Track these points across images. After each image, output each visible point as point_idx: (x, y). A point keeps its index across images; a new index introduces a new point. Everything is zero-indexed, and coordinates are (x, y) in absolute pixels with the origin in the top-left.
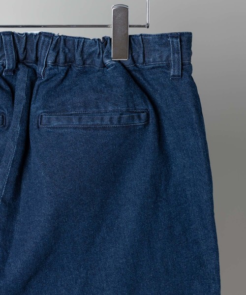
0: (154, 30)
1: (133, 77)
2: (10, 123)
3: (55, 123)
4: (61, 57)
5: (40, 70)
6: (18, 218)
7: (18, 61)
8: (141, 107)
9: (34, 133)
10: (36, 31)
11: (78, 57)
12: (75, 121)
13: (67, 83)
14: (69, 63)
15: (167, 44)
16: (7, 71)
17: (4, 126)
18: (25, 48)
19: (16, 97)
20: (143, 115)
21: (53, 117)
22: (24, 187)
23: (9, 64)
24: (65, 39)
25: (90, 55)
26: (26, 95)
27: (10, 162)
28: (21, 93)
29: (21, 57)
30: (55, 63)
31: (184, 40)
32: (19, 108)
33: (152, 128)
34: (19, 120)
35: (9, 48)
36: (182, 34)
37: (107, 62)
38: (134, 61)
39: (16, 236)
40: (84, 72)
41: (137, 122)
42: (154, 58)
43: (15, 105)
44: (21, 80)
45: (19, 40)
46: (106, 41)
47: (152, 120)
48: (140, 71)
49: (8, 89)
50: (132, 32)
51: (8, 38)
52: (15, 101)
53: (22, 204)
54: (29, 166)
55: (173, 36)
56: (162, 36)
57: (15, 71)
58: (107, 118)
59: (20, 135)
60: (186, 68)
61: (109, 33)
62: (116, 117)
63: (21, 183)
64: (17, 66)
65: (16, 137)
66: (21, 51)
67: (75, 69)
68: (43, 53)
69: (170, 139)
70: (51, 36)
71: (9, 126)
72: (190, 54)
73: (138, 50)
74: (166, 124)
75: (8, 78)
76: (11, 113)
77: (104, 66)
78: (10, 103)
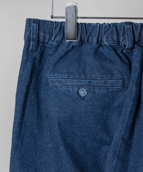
2: (128, 85)
6: (132, 151)
7: (134, 43)
16: (126, 49)
17: (124, 87)
18: (140, 34)
19: (132, 67)
22: (136, 129)
23: (129, 45)
26: (140, 66)
27: (128, 113)
28: (136, 65)
29: (137, 40)
32: (135, 75)
34: (135, 83)
35: (129, 33)
39: (131, 164)
43: (132, 73)
45: (136, 28)
49: (127, 61)
51: (129, 26)
52: (132, 70)
53: (134, 141)
54: (140, 116)
57: (132, 49)
59: (135, 94)
63: (134, 127)
64: (133, 46)
65: (133, 96)
66: (137, 35)
71: (127, 87)
75: (127, 54)
76: (129, 79)
78: (129, 71)
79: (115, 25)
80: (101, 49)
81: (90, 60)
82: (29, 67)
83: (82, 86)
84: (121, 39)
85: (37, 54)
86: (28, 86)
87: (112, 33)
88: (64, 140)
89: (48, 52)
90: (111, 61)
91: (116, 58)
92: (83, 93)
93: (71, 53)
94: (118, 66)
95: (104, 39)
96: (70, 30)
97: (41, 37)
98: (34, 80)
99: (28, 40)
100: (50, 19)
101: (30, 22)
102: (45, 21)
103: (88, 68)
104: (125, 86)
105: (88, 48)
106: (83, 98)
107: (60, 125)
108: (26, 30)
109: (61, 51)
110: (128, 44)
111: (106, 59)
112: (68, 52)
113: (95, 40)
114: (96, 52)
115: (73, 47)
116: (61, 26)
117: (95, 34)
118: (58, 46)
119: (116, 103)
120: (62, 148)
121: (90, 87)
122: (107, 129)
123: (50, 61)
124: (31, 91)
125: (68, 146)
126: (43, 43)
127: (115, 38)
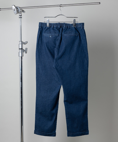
0: (79, 23)
1: (76, 29)
3: (65, 35)
4: (66, 26)
5: (63, 28)
6: (60, 48)
7: (60, 27)
8: (77, 33)
9: (62, 36)
10: (63, 23)
11: (69, 26)
12: (68, 35)
13: (67, 30)
14: (67, 27)
15: (81, 24)
20: (77, 34)
21: (65, 34)
22: (61, 44)
24: (67, 24)
25: (70, 26)
27: (59, 40)
28: (61, 31)
30: (66, 27)
31: (83, 24)
32: (61, 33)
33: (79, 36)
36: (83, 23)
37: (73, 27)
38: (76, 27)
39: (60, 50)
40: (69, 28)
41: (77, 35)
42: (79, 26)
44: (61, 29)
45: (61, 24)
46: (72, 24)
47: (79, 35)
48: (77, 28)
49: (59, 31)
50: (76, 23)
51: (59, 24)
53: (61, 46)
54: (62, 41)
55: (81, 23)
56: (80, 23)
57: (60, 28)
58: (72, 35)
60: (83, 28)
61: (73, 23)
62: (74, 34)
65: (60, 37)
67: (68, 28)
68: (64, 26)
69: (81, 38)
70: (65, 23)
72: (84, 26)
73: (77, 25)
74: (81, 36)
77: (72, 27)
79: (57, 23)
80: (54, 28)
81: (52, 30)
82: (40, 32)
83: (50, 35)
84: (58, 26)
85: (41, 29)
86: (40, 36)
87: (56, 25)
88: (47, 46)
89: (44, 29)
90: (56, 30)
91: (57, 30)
92: (50, 37)
93: (48, 29)
94: (57, 31)
95: (54, 26)
96: (48, 25)
97: (42, 26)
98: (41, 35)
99: (39, 27)
100: (44, 22)
101: (40, 23)
102: (43, 23)
103: (51, 32)
104: (59, 35)
105: (51, 28)
106: (51, 38)
107: (46, 43)
108: (39, 25)
109: (46, 29)
110: (59, 27)
111: (55, 30)
112: (47, 29)
113: (53, 26)
114: (53, 28)
115: (48, 28)
116: (46, 24)
117: (53, 25)
118: (45, 28)
119: (57, 39)
120: (46, 48)
121: (52, 36)
122: (55, 44)
123: (44, 31)
124: (40, 37)
125: (48, 48)
126: (42, 27)
127: (57, 26)
